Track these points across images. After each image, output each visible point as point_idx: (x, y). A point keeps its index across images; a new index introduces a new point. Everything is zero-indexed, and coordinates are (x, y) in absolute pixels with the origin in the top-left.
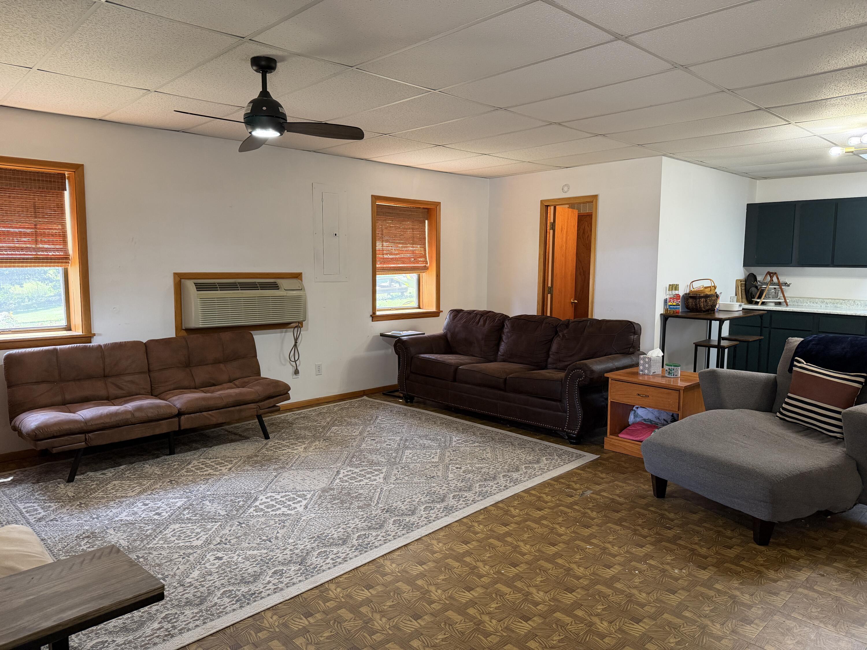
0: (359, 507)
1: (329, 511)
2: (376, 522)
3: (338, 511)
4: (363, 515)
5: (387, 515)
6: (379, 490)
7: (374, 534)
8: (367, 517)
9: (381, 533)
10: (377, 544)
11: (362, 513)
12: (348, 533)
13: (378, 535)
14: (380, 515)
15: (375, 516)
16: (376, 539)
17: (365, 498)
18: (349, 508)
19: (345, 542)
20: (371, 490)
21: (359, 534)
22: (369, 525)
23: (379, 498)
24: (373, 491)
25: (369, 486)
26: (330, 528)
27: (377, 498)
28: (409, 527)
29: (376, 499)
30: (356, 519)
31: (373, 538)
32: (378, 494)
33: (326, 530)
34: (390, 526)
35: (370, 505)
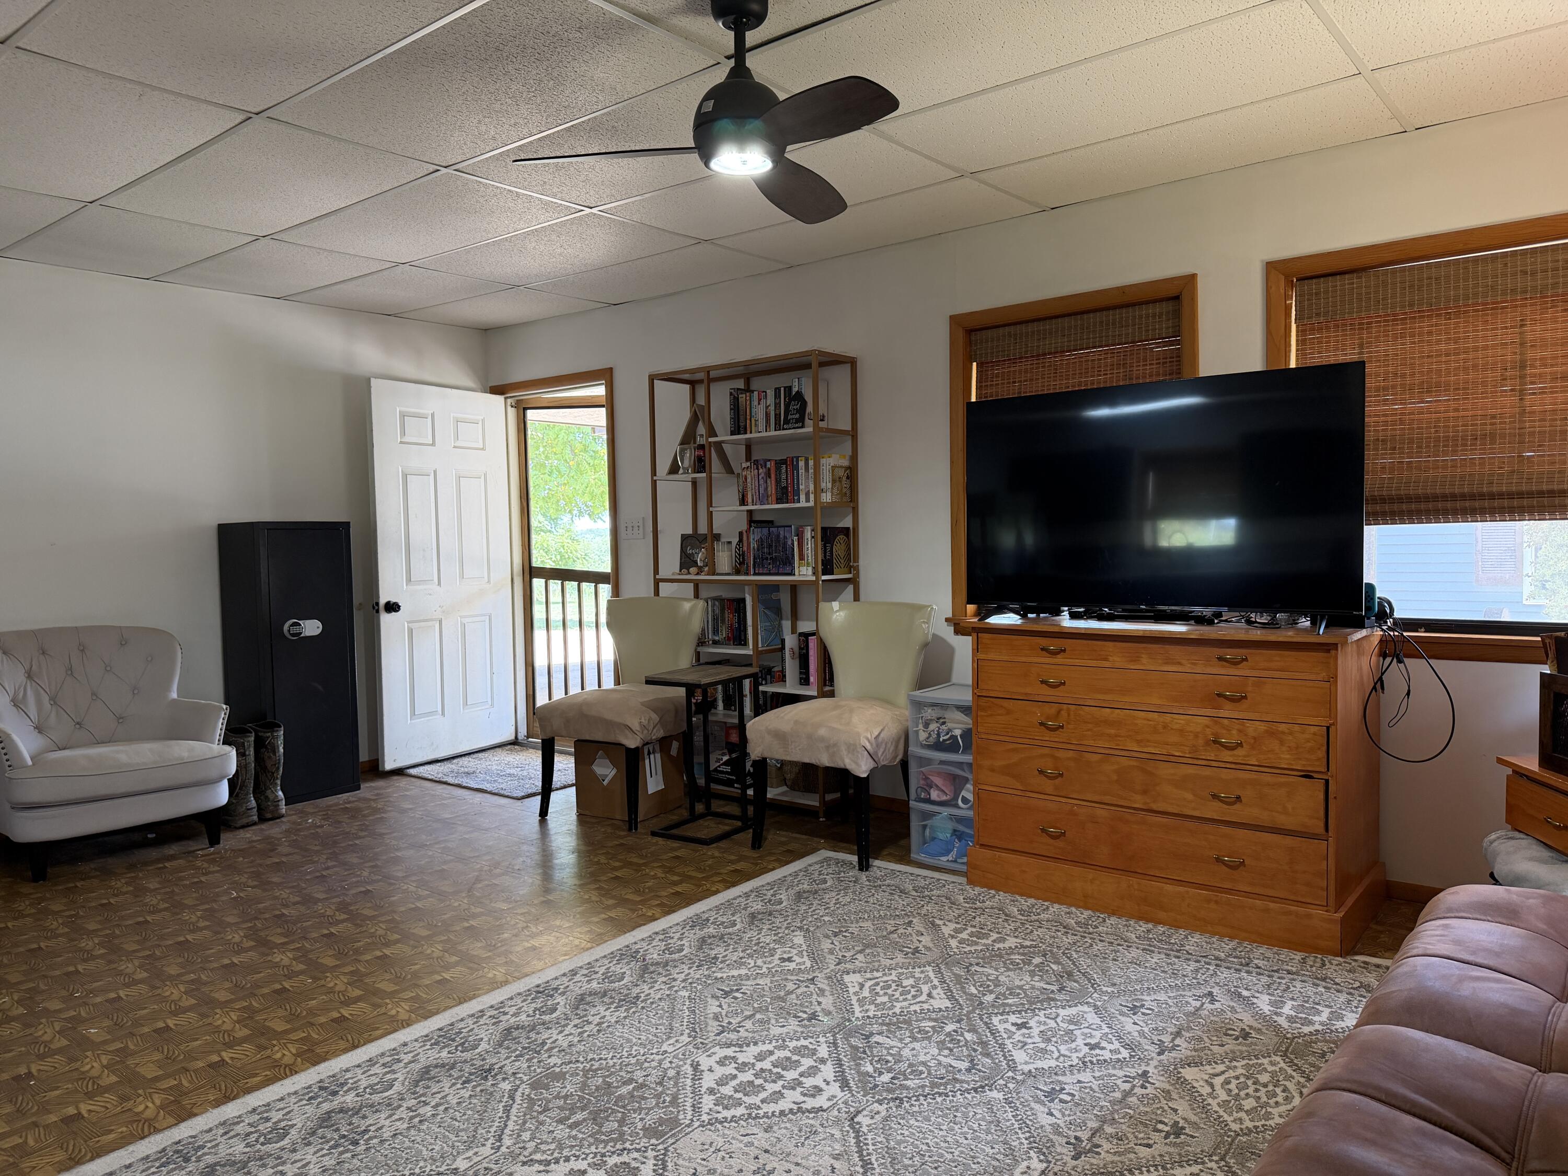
0: (561, 1076)
1: (633, 1061)
2: (519, 1043)
3: (611, 1063)
4: (549, 1057)
5: (491, 1060)
6: (507, 1141)
7: (523, 1017)
8: (538, 1053)
9: (508, 1020)
10: (519, 1000)
11: (553, 1061)
12: (577, 1014)
13: (515, 1015)
14: (507, 1058)
15: (521, 1056)
16: (520, 1008)
17: (546, 1110)
18: (586, 1072)
19: (581, 999)
20: (532, 1139)
21: (554, 1015)
22: (533, 1035)
23: (507, 1110)
24: (526, 1136)
25: (538, 1157)
26: (617, 1022)
27: (514, 1111)
28: (444, 1037)
29: (515, 1106)
30: (565, 1044)
31: (525, 1009)
32: (511, 1124)
33: (625, 1018)
34: (486, 1035)
35: (535, 1086)
